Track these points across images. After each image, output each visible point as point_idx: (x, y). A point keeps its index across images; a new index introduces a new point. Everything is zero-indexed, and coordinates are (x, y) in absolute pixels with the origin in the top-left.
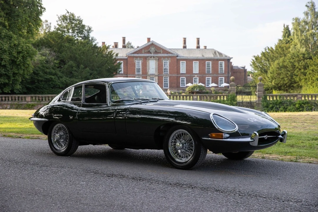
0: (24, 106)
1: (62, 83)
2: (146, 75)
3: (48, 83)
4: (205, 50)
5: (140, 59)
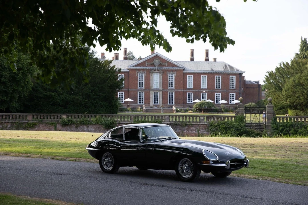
0: (25, 125)
1: (62, 100)
2: (149, 90)
4: (215, 62)
5: (143, 72)
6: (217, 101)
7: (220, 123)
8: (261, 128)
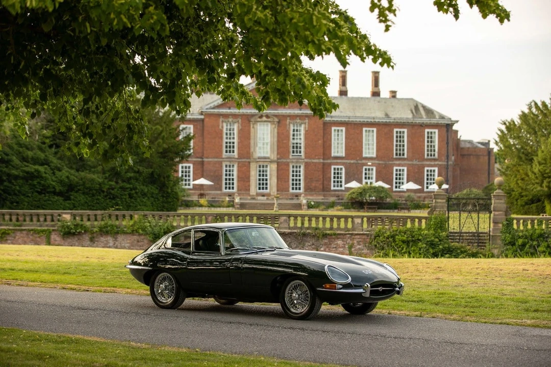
1: (61, 182)
2: (248, 160)
3: (31, 182)
4: (393, 99)
5: (235, 120)
6: (398, 185)
7: (397, 231)
8: (480, 241)
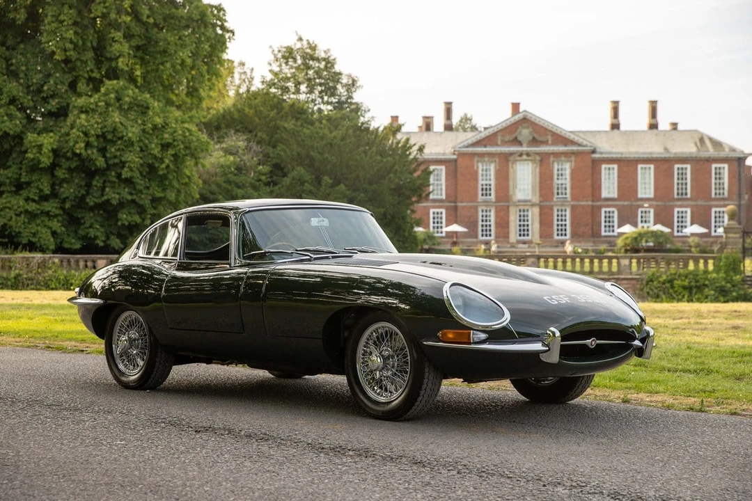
2: (506, 204)
4: (674, 132)
5: (491, 160)
6: (680, 229)
7: (675, 274)
